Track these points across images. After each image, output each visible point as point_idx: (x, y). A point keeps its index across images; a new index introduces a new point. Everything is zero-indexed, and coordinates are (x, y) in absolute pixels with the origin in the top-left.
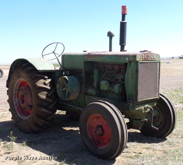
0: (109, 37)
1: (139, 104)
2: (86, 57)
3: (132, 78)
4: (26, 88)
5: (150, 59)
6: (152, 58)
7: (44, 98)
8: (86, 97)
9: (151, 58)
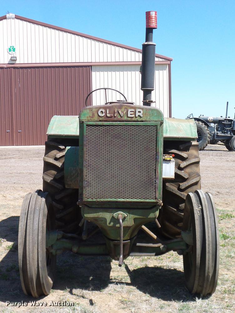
1: (98, 208)
5: (125, 118)
6: (129, 115)
7: (49, 181)
9: (128, 117)
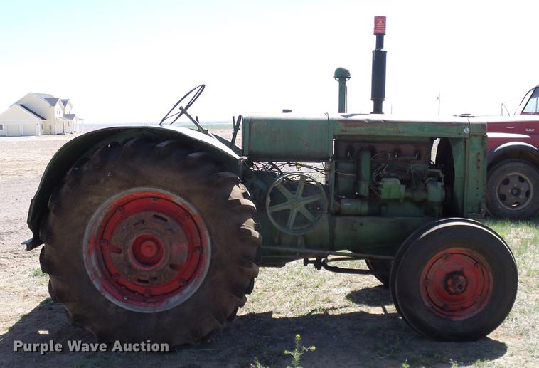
0: (339, 81)
2: (341, 125)
3: (478, 168)
4: (155, 216)
8: (338, 219)
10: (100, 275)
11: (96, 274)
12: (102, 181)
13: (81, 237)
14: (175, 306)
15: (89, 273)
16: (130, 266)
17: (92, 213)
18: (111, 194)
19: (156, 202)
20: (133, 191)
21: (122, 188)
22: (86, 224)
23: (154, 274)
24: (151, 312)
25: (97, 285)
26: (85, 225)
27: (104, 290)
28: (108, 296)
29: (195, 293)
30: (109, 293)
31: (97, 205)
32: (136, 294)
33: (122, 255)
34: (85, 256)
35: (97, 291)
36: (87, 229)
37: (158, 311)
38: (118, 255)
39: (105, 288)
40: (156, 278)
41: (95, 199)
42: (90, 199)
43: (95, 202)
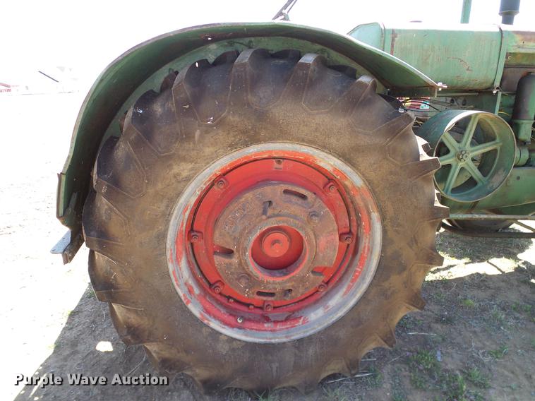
10: (197, 291)
11: (190, 291)
12: (197, 133)
13: (162, 237)
14: (319, 328)
15: (181, 294)
16: (249, 276)
17: (179, 194)
18: (214, 158)
19: (281, 166)
20: (253, 150)
21: (233, 146)
22: (170, 214)
23: (288, 286)
24: (284, 340)
25: (196, 309)
26: (167, 216)
27: (207, 316)
28: (215, 325)
29: (353, 308)
30: (215, 317)
31: (188, 180)
32: (251, 307)
33: (235, 260)
34: (171, 267)
35: (197, 319)
36: (171, 223)
37: (293, 338)
38: (227, 260)
39: (208, 312)
40: (290, 291)
41: (183, 169)
42: (176, 169)
43: (185, 174)
